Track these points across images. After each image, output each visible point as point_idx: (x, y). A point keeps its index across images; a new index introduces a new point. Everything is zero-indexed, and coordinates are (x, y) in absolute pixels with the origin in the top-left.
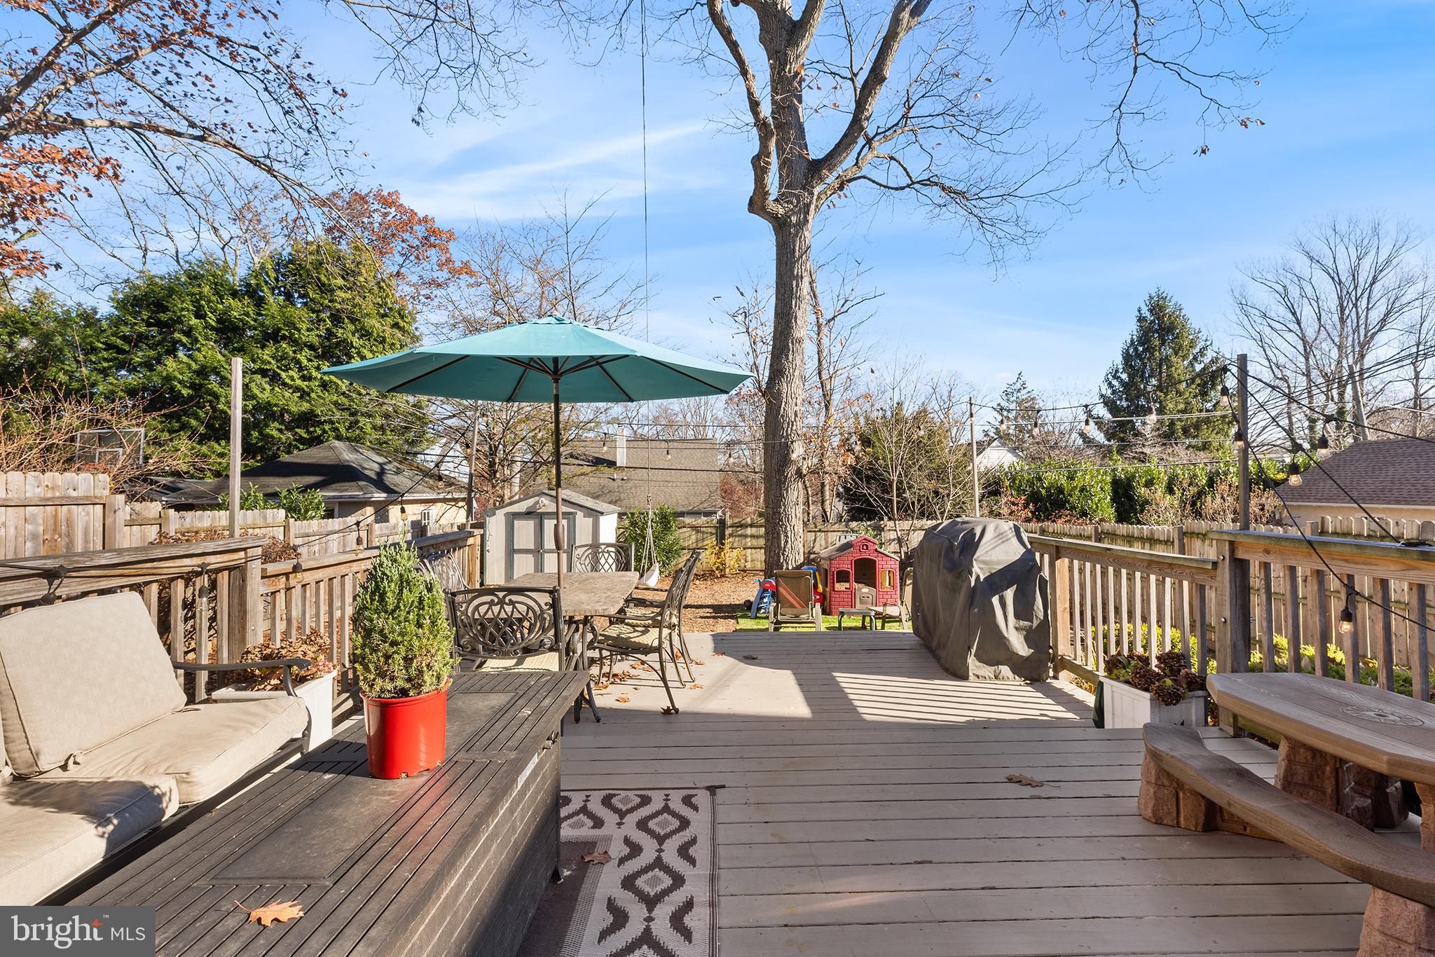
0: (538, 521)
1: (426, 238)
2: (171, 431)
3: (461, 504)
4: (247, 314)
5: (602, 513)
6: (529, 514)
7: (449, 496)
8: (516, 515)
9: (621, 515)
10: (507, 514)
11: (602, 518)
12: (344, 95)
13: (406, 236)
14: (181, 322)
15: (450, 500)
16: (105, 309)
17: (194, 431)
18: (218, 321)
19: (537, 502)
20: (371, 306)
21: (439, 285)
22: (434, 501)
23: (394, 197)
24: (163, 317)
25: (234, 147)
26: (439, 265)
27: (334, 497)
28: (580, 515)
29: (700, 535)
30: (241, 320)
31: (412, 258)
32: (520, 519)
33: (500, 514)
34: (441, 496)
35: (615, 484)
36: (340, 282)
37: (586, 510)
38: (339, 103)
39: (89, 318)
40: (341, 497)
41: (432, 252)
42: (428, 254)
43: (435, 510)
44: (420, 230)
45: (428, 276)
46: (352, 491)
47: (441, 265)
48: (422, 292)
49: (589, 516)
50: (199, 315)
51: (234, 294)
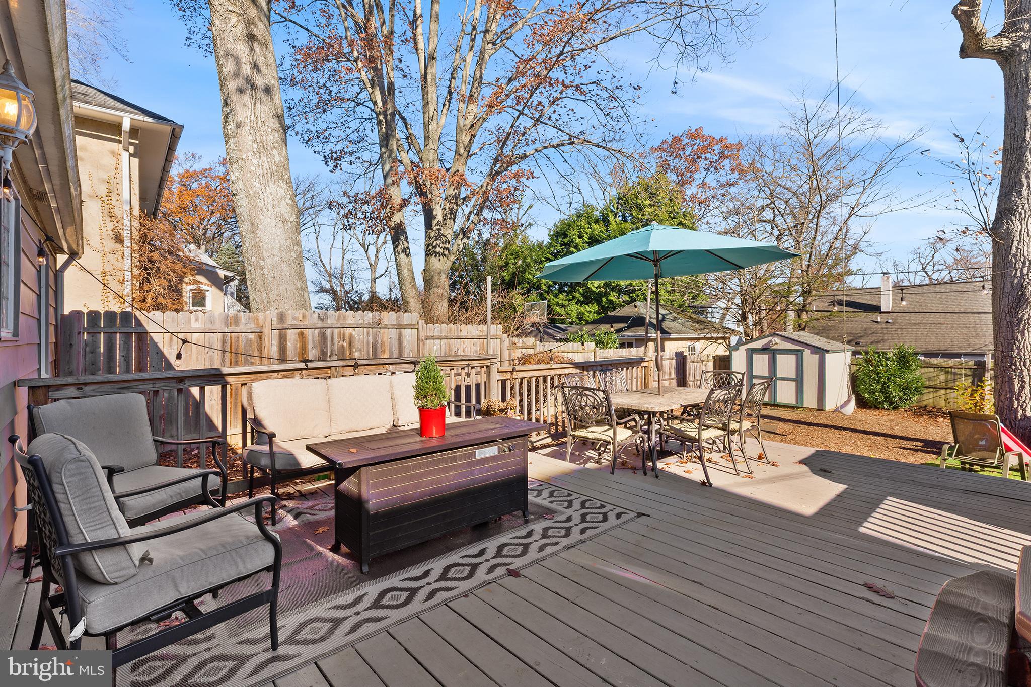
0: (771, 355)
1: (722, 153)
2: (569, 300)
3: (720, 341)
4: (602, 232)
5: (827, 351)
6: (764, 350)
7: (709, 336)
8: (755, 351)
9: (854, 353)
10: (747, 350)
11: (827, 355)
12: (639, 88)
13: (708, 156)
14: (573, 242)
15: (712, 338)
16: (547, 240)
17: (579, 301)
18: (589, 239)
19: (771, 341)
20: (665, 213)
21: (732, 185)
22: (698, 339)
23: (699, 131)
24: (566, 241)
25: (587, 142)
26: (731, 170)
27: (632, 336)
28: (807, 352)
29: (950, 376)
30: (599, 236)
31: (712, 169)
32: (757, 353)
33: (743, 349)
34: (702, 336)
35: (879, 326)
36: (648, 202)
37: (813, 348)
38: (637, 94)
39: (540, 246)
40: (635, 336)
41: (726, 163)
42: (724, 163)
43: (699, 345)
44: (717, 148)
45: (723, 180)
46: (640, 332)
47: (733, 171)
48: (719, 193)
49: (815, 353)
50: (580, 237)
51: (597, 222)
